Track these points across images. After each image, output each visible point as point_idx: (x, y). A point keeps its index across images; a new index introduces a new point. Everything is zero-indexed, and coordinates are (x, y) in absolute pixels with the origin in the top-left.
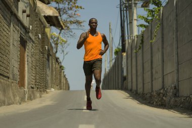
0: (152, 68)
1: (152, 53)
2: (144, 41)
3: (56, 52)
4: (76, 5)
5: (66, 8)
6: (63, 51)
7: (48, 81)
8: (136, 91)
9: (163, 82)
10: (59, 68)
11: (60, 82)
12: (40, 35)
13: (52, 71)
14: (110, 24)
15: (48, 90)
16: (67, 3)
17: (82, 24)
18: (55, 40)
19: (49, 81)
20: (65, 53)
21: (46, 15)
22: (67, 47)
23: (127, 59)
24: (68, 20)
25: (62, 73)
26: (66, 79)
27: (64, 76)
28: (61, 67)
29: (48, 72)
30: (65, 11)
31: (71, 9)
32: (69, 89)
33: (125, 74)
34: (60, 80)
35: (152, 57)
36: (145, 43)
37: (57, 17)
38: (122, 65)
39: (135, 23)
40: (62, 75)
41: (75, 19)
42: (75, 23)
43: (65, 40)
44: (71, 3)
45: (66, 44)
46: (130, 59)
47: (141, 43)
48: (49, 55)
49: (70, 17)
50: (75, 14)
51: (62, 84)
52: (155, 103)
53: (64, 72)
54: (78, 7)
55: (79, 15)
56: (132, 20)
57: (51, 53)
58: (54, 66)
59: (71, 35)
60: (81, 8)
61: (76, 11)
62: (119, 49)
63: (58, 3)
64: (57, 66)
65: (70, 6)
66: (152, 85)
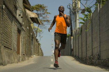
0: (86, 45)
3: (36, 36)
4: (47, 12)
5: (42, 14)
7: (32, 51)
8: (78, 57)
9: (92, 52)
12: (28, 27)
13: (34, 46)
15: (32, 56)
16: (42, 11)
18: (36, 30)
20: (41, 37)
21: (31, 17)
22: (42, 34)
24: (43, 20)
26: (42, 50)
27: (41, 49)
28: (39, 44)
29: (32, 47)
31: (44, 14)
32: (43, 55)
33: (72, 48)
34: (38, 50)
35: (86, 39)
36: (83, 32)
37: (37, 18)
38: (71, 43)
39: (78, 21)
40: (40, 48)
41: (46, 19)
42: (46, 21)
43: (41, 30)
44: (44, 11)
45: (41, 32)
46: (75, 40)
47: (80, 32)
48: (33, 38)
49: (44, 18)
50: (46, 17)
51: (39, 53)
52: (88, 63)
54: (48, 13)
55: (49, 17)
56: (76, 20)
57: (34, 37)
58: (35, 43)
59: (44, 28)
60: (49, 13)
61: (47, 15)
62: (69, 35)
63: (37, 11)
64: (37, 43)
65: (43, 13)
66: (86, 54)
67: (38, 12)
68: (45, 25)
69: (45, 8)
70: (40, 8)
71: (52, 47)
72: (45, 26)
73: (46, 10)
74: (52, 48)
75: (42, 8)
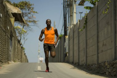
1: (98, 29)
2: (87, 21)
4: (33, 11)
5: (27, 13)
6: (24, 38)
7: (10, 55)
8: (78, 63)
10: (20, 48)
11: (22, 57)
12: (1, 14)
13: (15, 49)
14: (54, 22)
15: (10, 62)
16: (27, 10)
17: (37, 23)
18: (19, 31)
19: (12, 56)
20: (25, 39)
22: (26, 36)
23: (69, 40)
24: (28, 20)
25: (23, 52)
26: (26, 56)
27: (25, 54)
28: (22, 47)
29: (10, 48)
30: (26, 15)
32: (28, 62)
33: (67, 51)
37: (20, 14)
39: (75, 15)
40: (23, 53)
42: (33, 22)
43: (25, 31)
44: (30, 10)
45: (26, 34)
47: (85, 24)
49: (30, 18)
50: (32, 17)
51: (23, 59)
53: (24, 52)
54: (34, 12)
55: (35, 17)
56: (73, 13)
58: (16, 45)
59: (30, 30)
60: (36, 12)
61: (33, 15)
62: (62, 35)
63: (21, 9)
64: (19, 46)
65: (29, 12)
66: (98, 57)
67: (23, 11)
68: (31, 26)
69: (31, 6)
70: (25, 6)
71: (39, 53)
72: (30, 28)
73: (33, 8)
74: (39, 55)
75: (27, 6)
